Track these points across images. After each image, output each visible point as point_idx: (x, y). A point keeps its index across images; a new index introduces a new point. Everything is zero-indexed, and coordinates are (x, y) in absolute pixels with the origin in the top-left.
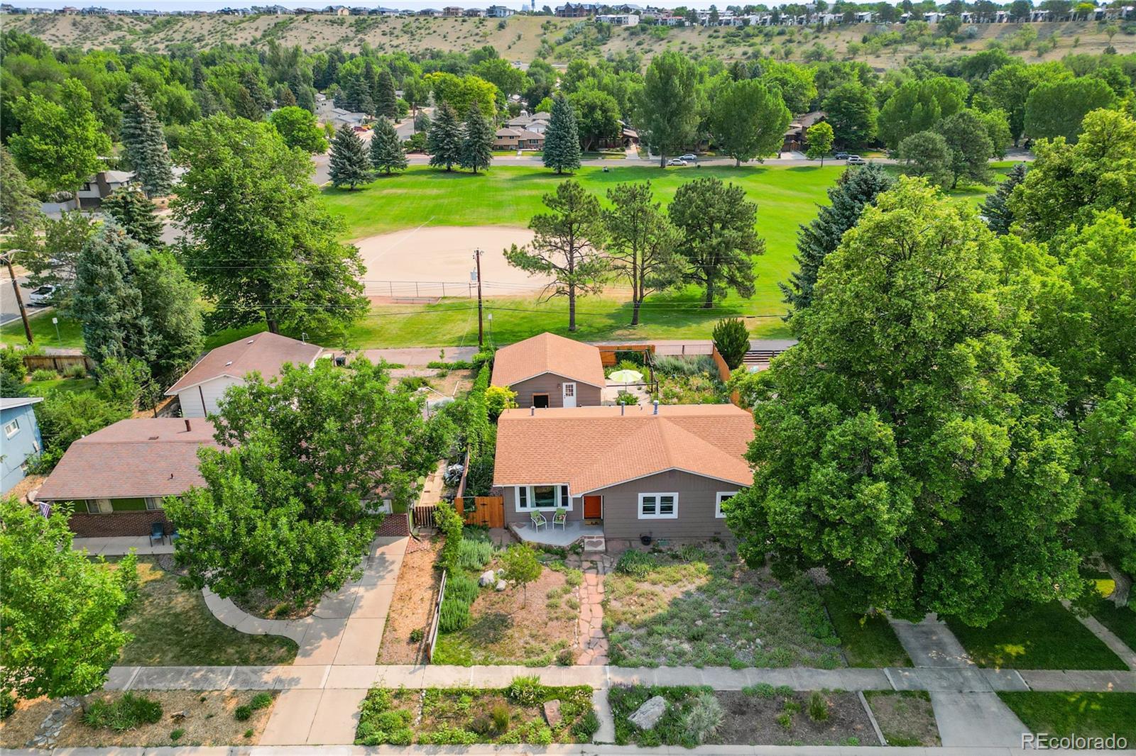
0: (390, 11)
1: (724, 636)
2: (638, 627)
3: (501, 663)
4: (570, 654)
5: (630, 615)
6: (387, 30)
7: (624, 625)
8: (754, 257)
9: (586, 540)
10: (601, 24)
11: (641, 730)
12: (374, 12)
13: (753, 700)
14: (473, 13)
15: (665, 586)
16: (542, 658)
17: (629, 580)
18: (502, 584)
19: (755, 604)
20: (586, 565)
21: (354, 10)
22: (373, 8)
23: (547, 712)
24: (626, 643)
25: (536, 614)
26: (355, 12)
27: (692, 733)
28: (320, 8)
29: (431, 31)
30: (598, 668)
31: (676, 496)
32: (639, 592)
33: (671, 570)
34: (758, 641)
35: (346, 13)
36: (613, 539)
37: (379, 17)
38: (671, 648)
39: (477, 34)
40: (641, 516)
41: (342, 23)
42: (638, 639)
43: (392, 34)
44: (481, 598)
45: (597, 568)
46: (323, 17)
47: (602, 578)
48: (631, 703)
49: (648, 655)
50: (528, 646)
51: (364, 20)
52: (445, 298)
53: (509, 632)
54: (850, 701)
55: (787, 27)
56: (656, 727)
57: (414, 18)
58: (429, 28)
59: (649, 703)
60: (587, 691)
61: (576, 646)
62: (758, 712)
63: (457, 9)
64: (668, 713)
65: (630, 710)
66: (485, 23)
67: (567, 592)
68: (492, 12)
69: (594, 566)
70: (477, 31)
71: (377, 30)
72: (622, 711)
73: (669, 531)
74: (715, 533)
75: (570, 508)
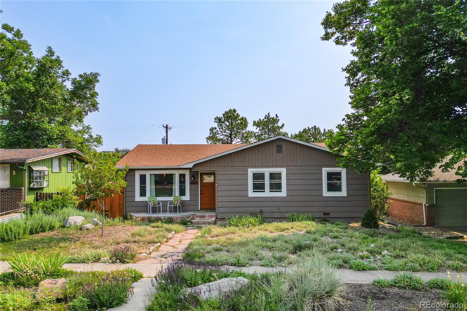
1: (339, 250)
13: (394, 290)
18: (88, 225)
20: (190, 228)
31: (283, 171)
34: (385, 252)
36: (224, 219)
40: (251, 194)
61: (144, 254)
73: (278, 211)
74: (324, 214)
75: (187, 197)
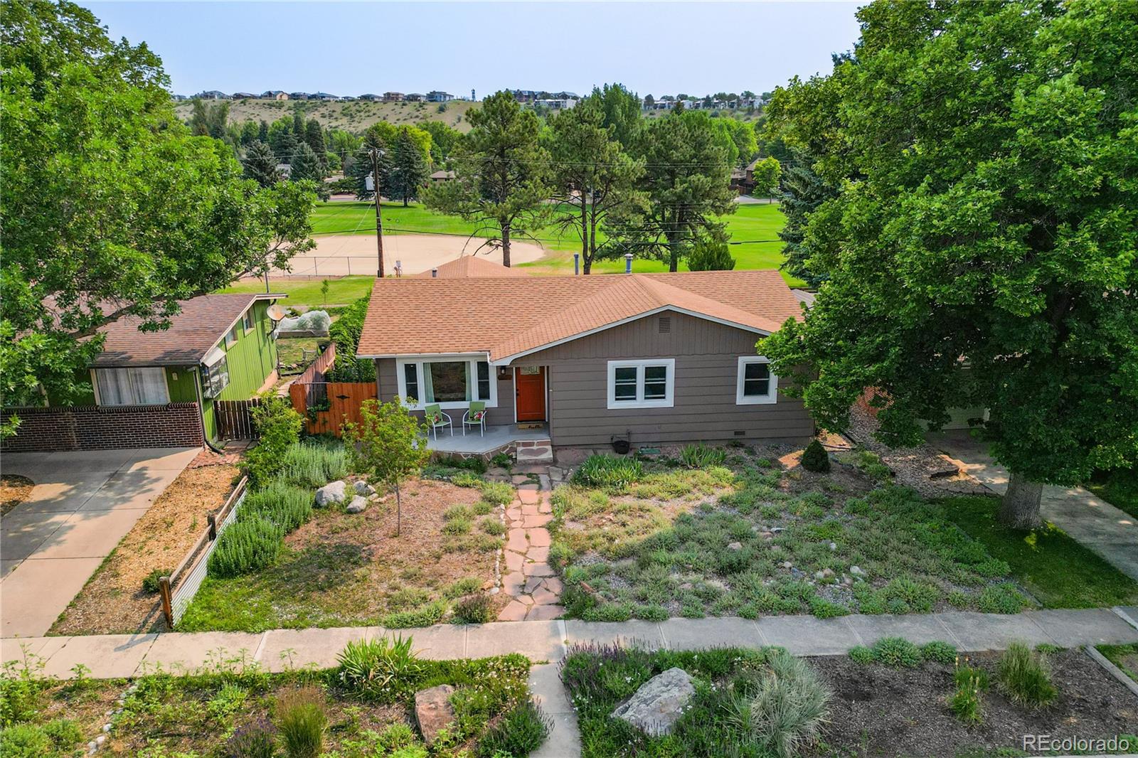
0: (330, 96)
1: (788, 564)
2: (621, 556)
3: (335, 624)
4: (482, 603)
5: (601, 540)
6: (327, 113)
7: (592, 555)
8: (725, 218)
9: (520, 449)
10: (540, 107)
11: (646, 738)
12: (314, 97)
13: (880, 672)
14: (413, 98)
15: (662, 500)
16: (423, 608)
17: (597, 494)
18: (359, 502)
19: (828, 519)
20: (519, 479)
21: (294, 95)
22: (312, 93)
23: (421, 709)
24: (596, 580)
25: (418, 543)
26: (294, 96)
27: (767, 739)
28: (259, 93)
29: (371, 114)
30: (540, 627)
31: (670, 364)
32: (615, 508)
33: (673, 478)
34: (855, 570)
35: (285, 98)
36: (566, 447)
37: (319, 102)
38: (688, 586)
39: (417, 117)
40: (613, 404)
41: (280, 106)
42: (620, 574)
43: (331, 116)
44: (313, 523)
45: (539, 482)
46: (261, 101)
47: (547, 495)
48: (614, 682)
49: (643, 599)
50: (397, 593)
51: (303, 104)
52: (350, 276)
53: (359, 572)
54: (1077, 666)
55: (720, 110)
56: (679, 730)
57: (354, 103)
58: (369, 111)
59: (656, 684)
60: (516, 666)
61: (496, 590)
62: (898, 693)
63: (398, 94)
64: (702, 700)
65: (615, 697)
66: (425, 107)
67: (481, 512)
68: (432, 97)
69: (534, 479)
70: (418, 113)
71: (316, 113)
72: (597, 699)
73: (659, 431)
74: (736, 433)
75: (492, 402)
